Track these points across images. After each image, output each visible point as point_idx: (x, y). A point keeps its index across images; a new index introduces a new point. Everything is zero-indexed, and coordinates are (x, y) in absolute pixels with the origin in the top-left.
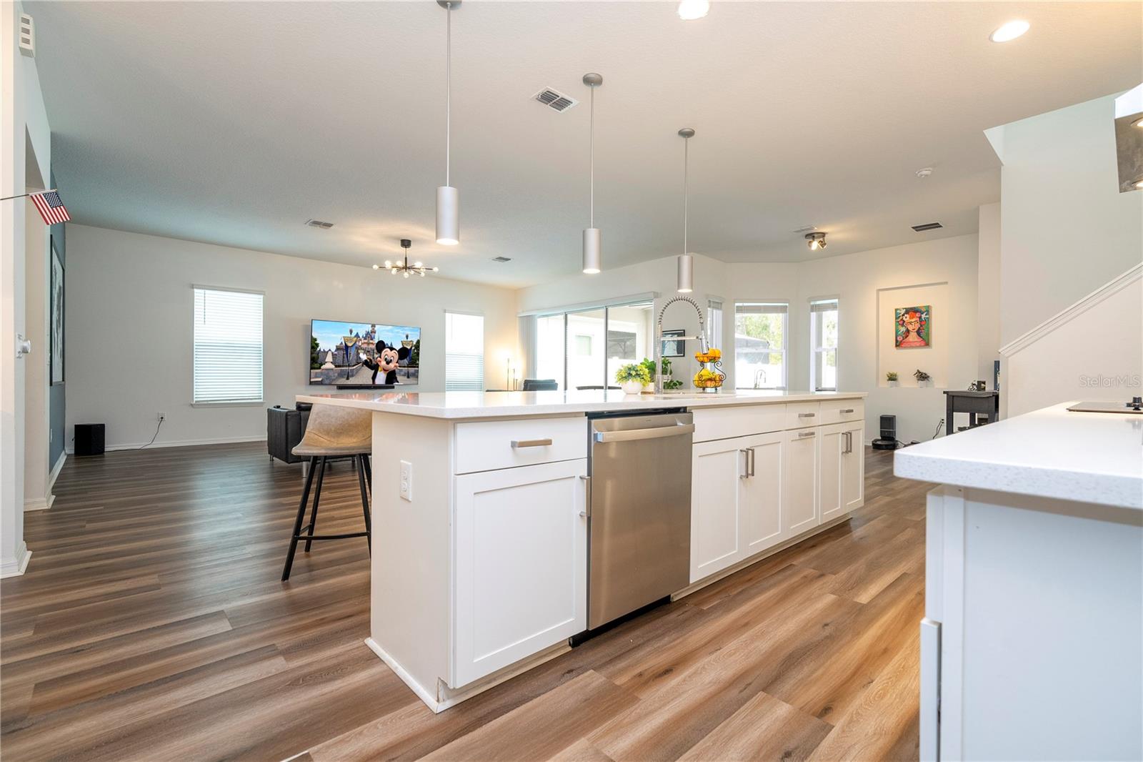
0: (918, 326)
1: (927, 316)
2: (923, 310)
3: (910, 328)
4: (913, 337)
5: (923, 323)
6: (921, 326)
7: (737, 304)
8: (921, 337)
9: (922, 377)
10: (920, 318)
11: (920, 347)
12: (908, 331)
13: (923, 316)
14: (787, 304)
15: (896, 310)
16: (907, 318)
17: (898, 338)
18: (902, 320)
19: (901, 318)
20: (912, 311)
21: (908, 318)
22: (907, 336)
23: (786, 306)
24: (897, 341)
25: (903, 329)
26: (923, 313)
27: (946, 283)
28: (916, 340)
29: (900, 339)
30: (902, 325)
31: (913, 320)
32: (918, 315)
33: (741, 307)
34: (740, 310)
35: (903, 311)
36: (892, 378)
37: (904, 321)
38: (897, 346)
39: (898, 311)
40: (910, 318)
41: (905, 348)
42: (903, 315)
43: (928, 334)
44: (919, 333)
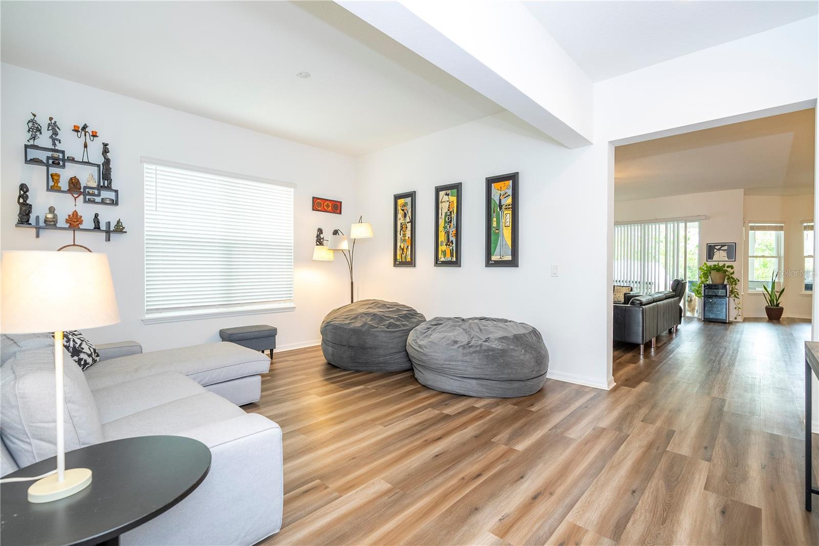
7: (750, 224)
14: (783, 225)
23: (782, 226)
33: (754, 226)
34: (753, 228)
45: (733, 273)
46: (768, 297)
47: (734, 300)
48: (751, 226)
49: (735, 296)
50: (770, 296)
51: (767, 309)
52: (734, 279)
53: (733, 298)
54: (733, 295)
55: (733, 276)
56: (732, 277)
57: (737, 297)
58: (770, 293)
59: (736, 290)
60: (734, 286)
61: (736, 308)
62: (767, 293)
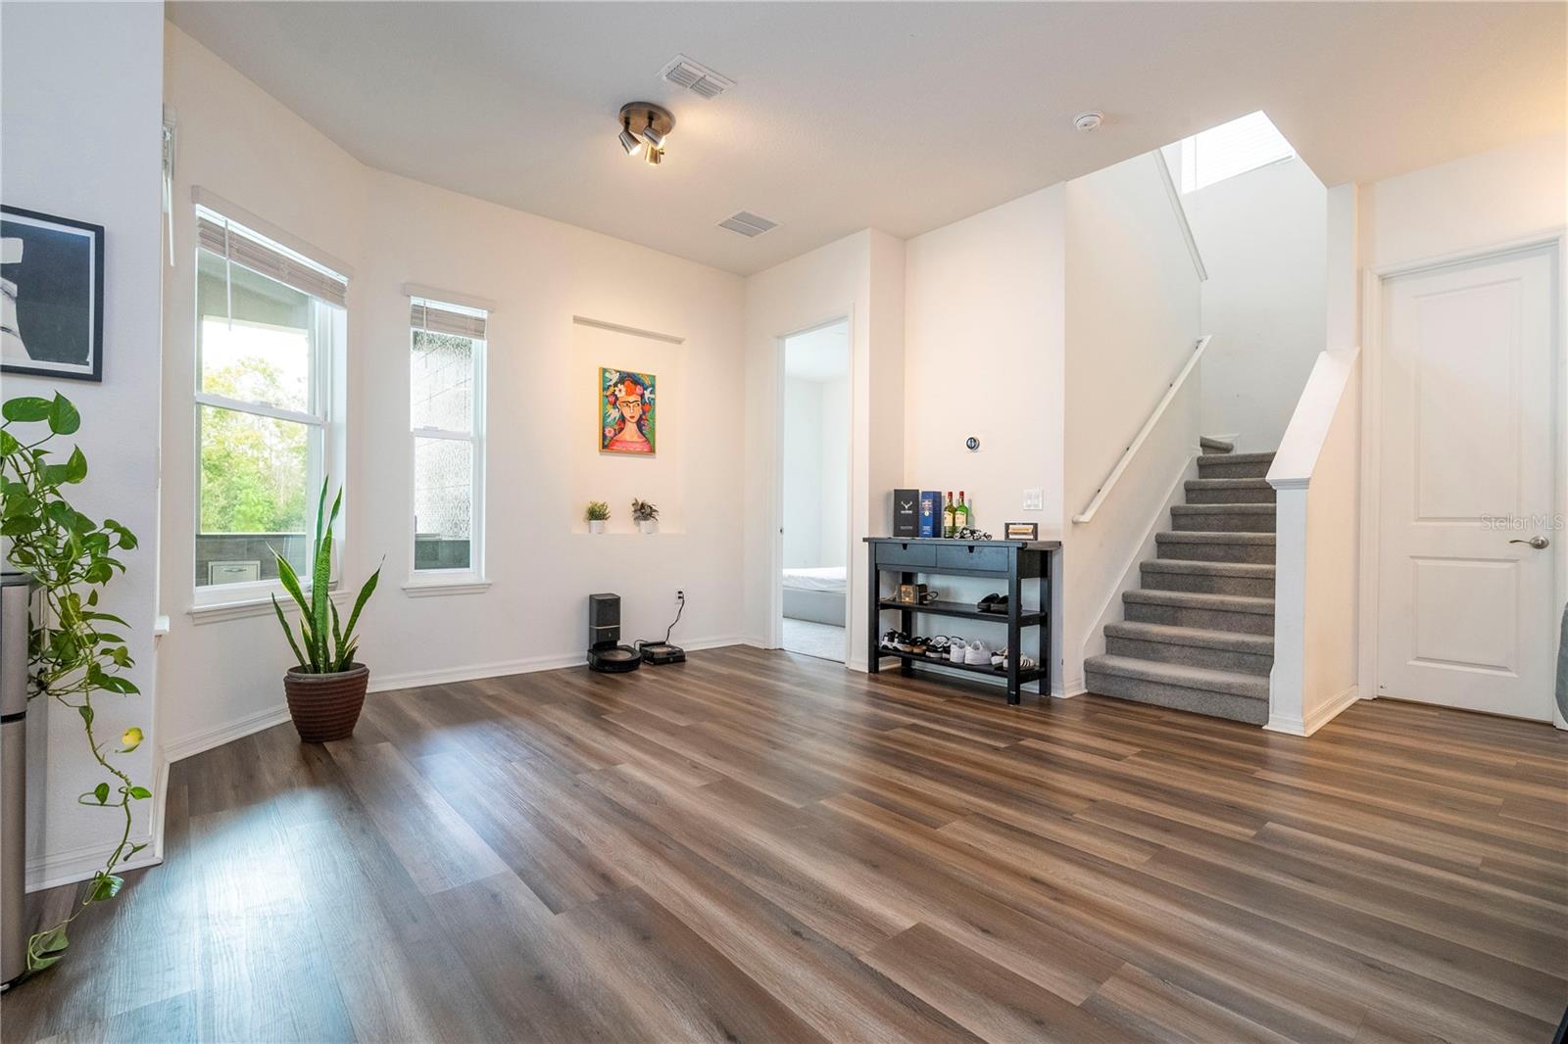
0: (638, 412)
1: (652, 396)
2: (647, 382)
3: (627, 415)
4: (630, 432)
5: (647, 408)
6: (644, 413)
8: (644, 435)
9: (644, 512)
10: (642, 396)
11: (641, 453)
12: (623, 419)
13: (647, 394)
15: (605, 371)
16: (621, 392)
17: (607, 430)
18: (613, 394)
19: (612, 389)
20: (631, 380)
21: (623, 393)
22: (622, 429)
24: (604, 437)
25: (615, 414)
26: (645, 389)
27: (679, 341)
28: (636, 439)
29: (609, 432)
30: (614, 404)
31: (632, 399)
32: (639, 390)
35: (615, 377)
36: (596, 514)
37: (617, 399)
38: (604, 447)
39: (607, 375)
40: (629, 393)
41: (619, 452)
42: (615, 385)
43: (653, 430)
44: (640, 424)
45: (76, 469)
46: (297, 619)
47: (86, 712)
48: (204, 224)
49: (97, 677)
50: (311, 619)
51: (296, 691)
52: (81, 523)
53: (79, 699)
54: (81, 672)
55: (70, 494)
56: (60, 510)
57: (110, 684)
58: (307, 595)
59: (100, 627)
60: (82, 588)
61: (102, 792)
62: (290, 596)
